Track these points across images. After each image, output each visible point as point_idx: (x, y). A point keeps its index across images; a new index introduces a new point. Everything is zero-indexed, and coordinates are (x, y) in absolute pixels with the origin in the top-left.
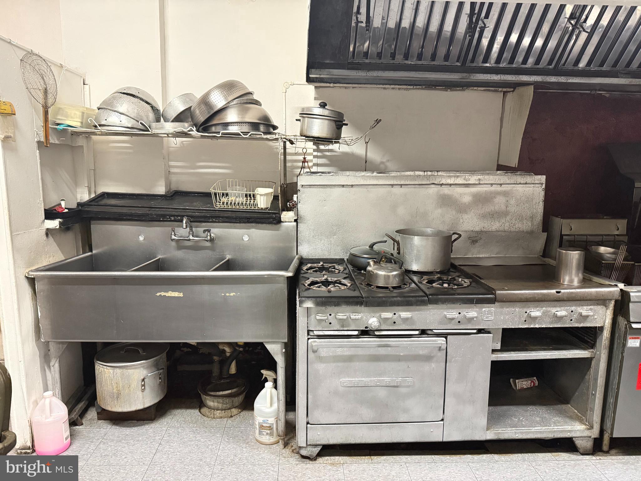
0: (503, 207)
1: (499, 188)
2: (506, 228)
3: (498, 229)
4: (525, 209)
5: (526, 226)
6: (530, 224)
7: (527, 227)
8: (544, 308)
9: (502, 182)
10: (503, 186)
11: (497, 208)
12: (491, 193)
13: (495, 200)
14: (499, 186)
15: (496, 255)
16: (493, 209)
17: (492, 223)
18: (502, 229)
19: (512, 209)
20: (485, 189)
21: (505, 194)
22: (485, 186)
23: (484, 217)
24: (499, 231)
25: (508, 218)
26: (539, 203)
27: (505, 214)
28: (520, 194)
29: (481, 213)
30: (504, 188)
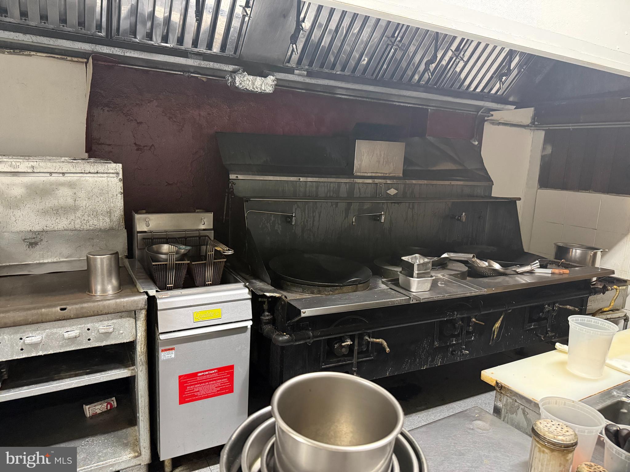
0: (70, 201)
1: (61, 179)
2: (77, 226)
3: (65, 227)
4: (100, 202)
5: (103, 222)
6: (108, 220)
7: (105, 224)
8: (47, 331)
9: (64, 171)
10: (66, 175)
11: (62, 202)
12: (51, 184)
13: (57, 192)
14: (61, 175)
15: (66, 258)
16: (56, 204)
17: (57, 221)
18: (71, 227)
19: (83, 203)
20: (42, 179)
21: (71, 185)
22: (41, 174)
23: (45, 212)
24: (67, 230)
25: (79, 214)
26: (117, 195)
27: (74, 209)
28: (91, 185)
29: (41, 208)
30: (69, 178)
